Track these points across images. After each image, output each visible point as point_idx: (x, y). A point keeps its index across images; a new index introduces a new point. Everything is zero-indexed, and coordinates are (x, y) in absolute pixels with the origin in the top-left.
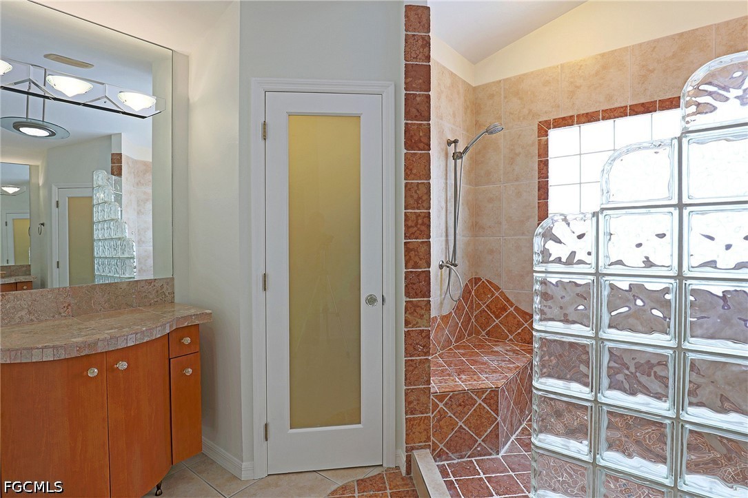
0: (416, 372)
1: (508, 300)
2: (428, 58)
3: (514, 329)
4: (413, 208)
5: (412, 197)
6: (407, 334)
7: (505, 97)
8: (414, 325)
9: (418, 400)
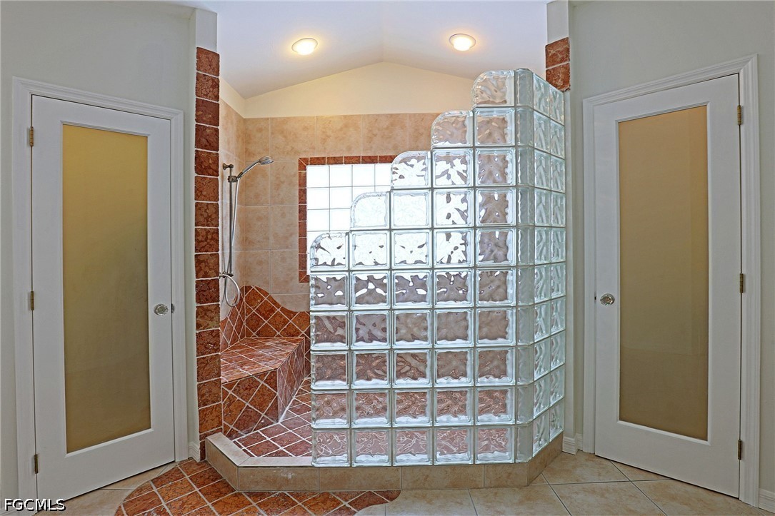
0: (207, 368)
1: (275, 303)
2: (217, 98)
3: (281, 326)
4: (203, 225)
5: (202, 215)
6: (199, 336)
7: (272, 133)
8: (205, 327)
9: (210, 392)
